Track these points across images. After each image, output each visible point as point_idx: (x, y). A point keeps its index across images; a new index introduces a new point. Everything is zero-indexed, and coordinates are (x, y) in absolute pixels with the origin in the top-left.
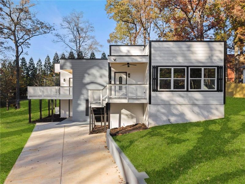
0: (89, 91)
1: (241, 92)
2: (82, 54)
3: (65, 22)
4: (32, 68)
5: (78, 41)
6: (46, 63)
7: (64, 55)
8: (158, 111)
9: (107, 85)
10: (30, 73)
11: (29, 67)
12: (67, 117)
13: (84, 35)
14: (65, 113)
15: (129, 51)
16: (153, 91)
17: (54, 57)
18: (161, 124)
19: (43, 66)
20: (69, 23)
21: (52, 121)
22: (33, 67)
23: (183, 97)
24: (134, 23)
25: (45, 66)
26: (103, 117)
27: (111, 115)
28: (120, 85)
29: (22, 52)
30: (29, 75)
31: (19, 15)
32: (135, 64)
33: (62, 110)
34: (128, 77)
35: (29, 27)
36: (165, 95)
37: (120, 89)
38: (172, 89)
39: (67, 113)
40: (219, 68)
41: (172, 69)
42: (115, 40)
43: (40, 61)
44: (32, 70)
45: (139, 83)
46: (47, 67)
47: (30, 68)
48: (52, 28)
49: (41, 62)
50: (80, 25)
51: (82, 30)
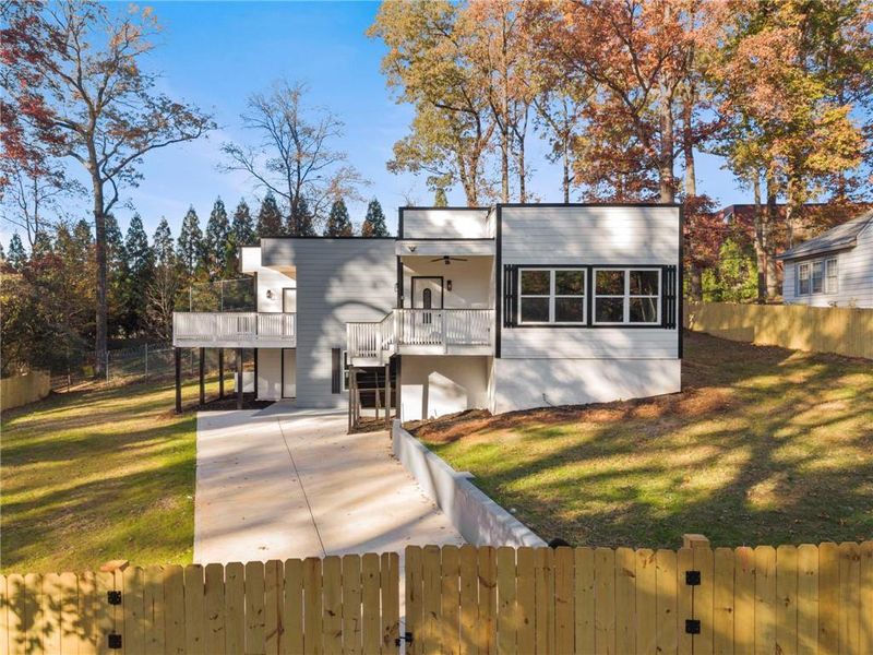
0: (348, 325)
1: (770, 329)
2: (304, 206)
3: (255, 109)
4: (139, 248)
5: (294, 167)
6: (184, 233)
7: (244, 206)
8: (520, 375)
9: (395, 311)
10: (130, 266)
11: (128, 246)
12: (277, 398)
13: (313, 149)
14: (271, 386)
15: (449, 223)
16: (505, 326)
17: (213, 214)
18: (525, 407)
19: (175, 243)
20: (266, 110)
21: (239, 406)
22: (140, 245)
23: (578, 340)
24: (472, 111)
25: (182, 242)
26: (382, 395)
27: (403, 387)
28: (425, 312)
29: (116, 199)
30: (129, 270)
31: (106, 81)
32: (463, 259)
33: (264, 378)
34: (445, 290)
35: (138, 122)
36: (534, 337)
37: (427, 320)
38: (552, 321)
39: (278, 386)
40: (667, 269)
41: (553, 272)
42: (411, 161)
43: (164, 224)
44: (137, 254)
45: (475, 305)
46: (188, 246)
47: (131, 250)
48: (209, 122)
49: (168, 229)
50: (300, 117)
51: (309, 132)
